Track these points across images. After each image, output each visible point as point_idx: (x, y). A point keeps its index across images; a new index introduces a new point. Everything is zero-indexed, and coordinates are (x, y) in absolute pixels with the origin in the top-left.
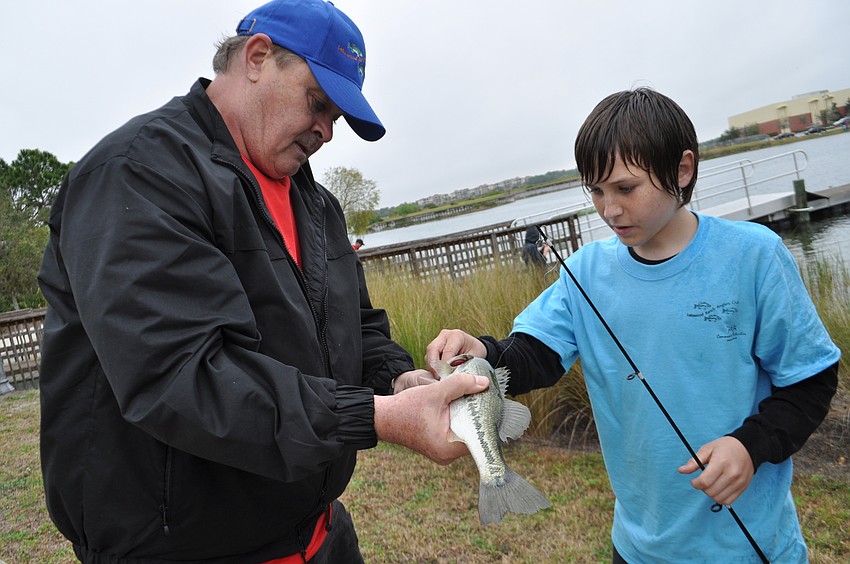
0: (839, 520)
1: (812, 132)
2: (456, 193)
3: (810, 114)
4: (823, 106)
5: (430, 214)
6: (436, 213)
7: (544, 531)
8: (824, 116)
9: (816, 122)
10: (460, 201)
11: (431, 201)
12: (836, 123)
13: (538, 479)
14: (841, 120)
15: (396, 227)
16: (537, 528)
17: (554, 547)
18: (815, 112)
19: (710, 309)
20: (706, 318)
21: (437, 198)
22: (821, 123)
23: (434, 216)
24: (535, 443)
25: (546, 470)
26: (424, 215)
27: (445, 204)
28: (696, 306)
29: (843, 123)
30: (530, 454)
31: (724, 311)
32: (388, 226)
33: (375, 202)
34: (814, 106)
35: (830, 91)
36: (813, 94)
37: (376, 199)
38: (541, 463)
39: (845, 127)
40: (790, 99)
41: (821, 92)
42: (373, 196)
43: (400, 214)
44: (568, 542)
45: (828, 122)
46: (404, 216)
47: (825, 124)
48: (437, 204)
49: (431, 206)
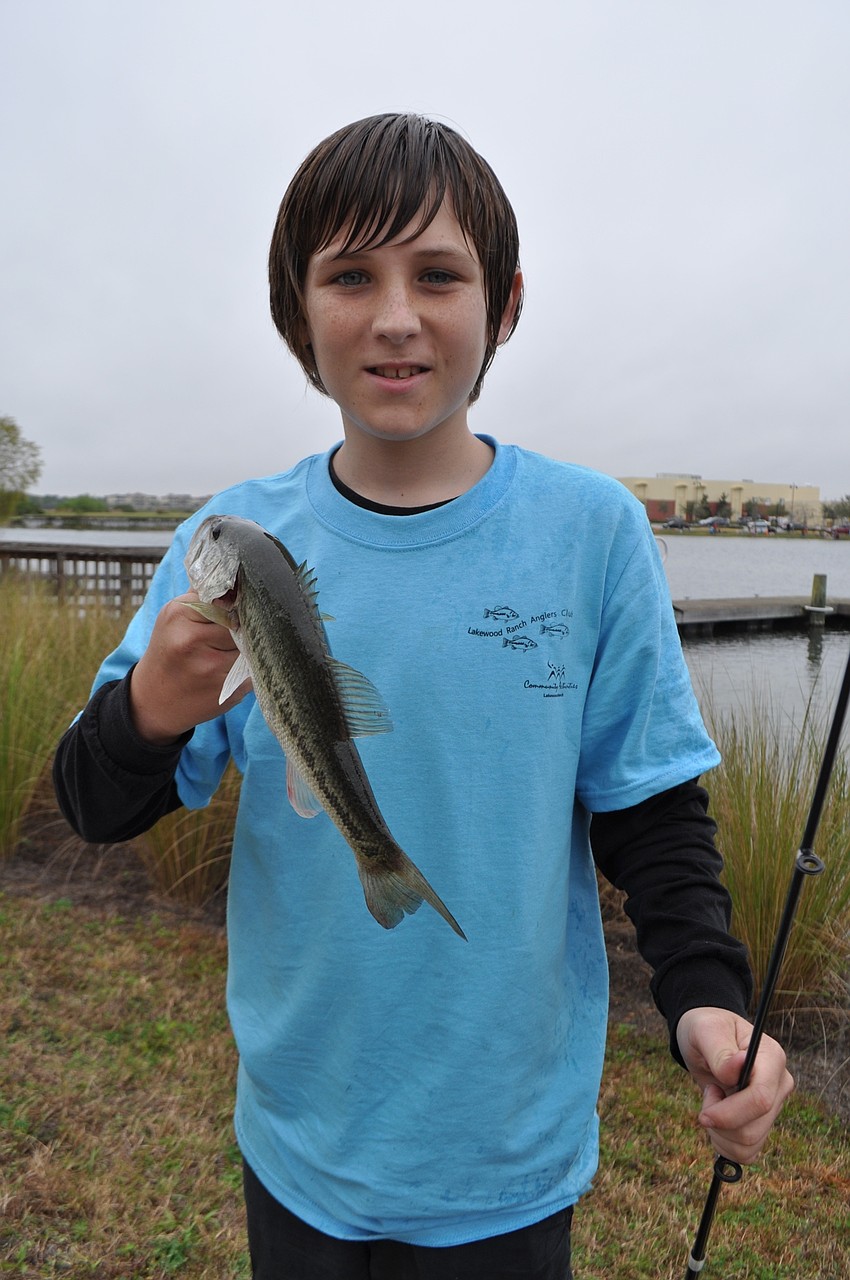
0: (655, 1114)
1: (672, 526)
2: (171, 497)
3: (672, 504)
4: (691, 496)
5: (120, 519)
6: (131, 519)
7: (140, 1094)
8: (690, 508)
9: (679, 514)
10: (174, 511)
11: (128, 501)
12: (703, 522)
13: (161, 983)
14: (710, 520)
15: (63, 527)
16: (129, 1086)
17: (148, 1132)
18: (681, 501)
19: (517, 622)
20: (507, 642)
21: (139, 498)
22: (684, 517)
23: (126, 524)
24: (178, 912)
25: (183, 966)
26: (110, 519)
27: (149, 510)
28: (488, 613)
29: (711, 524)
30: (163, 933)
31: (544, 628)
32: (49, 523)
33: (33, 477)
34: (680, 493)
35: (703, 478)
36: (682, 476)
37: (34, 473)
38: (177, 951)
39: (712, 529)
40: (654, 476)
41: (693, 477)
42: (31, 468)
43: (74, 510)
44: (180, 1122)
45: (694, 518)
46: (80, 512)
47: (690, 519)
48: (136, 507)
49: (126, 508)
